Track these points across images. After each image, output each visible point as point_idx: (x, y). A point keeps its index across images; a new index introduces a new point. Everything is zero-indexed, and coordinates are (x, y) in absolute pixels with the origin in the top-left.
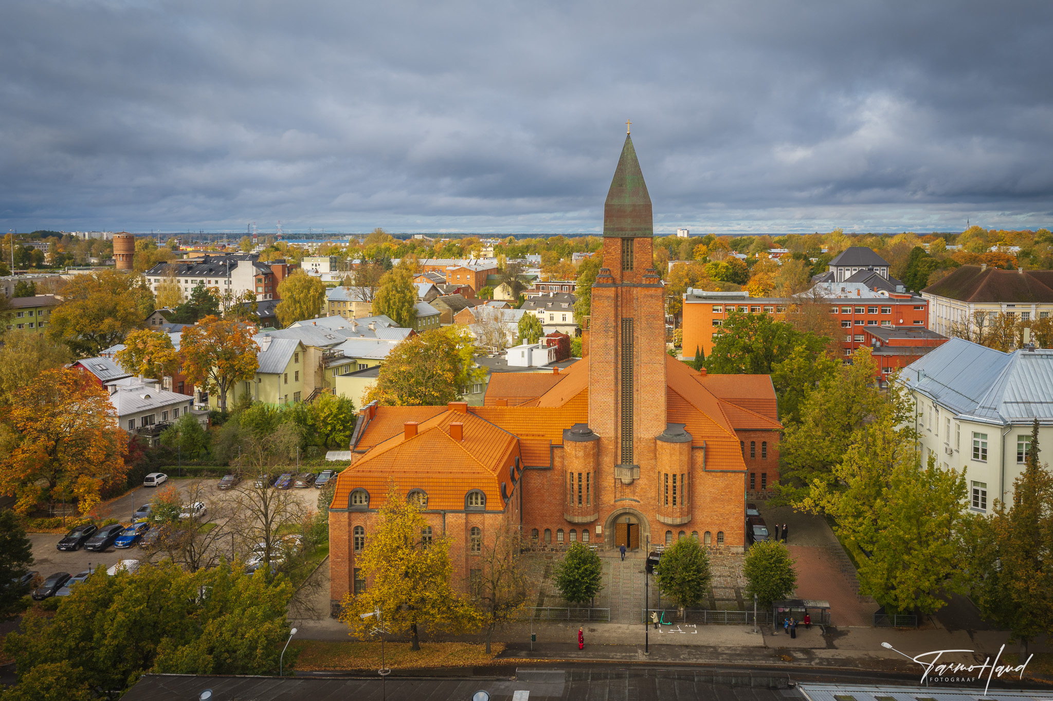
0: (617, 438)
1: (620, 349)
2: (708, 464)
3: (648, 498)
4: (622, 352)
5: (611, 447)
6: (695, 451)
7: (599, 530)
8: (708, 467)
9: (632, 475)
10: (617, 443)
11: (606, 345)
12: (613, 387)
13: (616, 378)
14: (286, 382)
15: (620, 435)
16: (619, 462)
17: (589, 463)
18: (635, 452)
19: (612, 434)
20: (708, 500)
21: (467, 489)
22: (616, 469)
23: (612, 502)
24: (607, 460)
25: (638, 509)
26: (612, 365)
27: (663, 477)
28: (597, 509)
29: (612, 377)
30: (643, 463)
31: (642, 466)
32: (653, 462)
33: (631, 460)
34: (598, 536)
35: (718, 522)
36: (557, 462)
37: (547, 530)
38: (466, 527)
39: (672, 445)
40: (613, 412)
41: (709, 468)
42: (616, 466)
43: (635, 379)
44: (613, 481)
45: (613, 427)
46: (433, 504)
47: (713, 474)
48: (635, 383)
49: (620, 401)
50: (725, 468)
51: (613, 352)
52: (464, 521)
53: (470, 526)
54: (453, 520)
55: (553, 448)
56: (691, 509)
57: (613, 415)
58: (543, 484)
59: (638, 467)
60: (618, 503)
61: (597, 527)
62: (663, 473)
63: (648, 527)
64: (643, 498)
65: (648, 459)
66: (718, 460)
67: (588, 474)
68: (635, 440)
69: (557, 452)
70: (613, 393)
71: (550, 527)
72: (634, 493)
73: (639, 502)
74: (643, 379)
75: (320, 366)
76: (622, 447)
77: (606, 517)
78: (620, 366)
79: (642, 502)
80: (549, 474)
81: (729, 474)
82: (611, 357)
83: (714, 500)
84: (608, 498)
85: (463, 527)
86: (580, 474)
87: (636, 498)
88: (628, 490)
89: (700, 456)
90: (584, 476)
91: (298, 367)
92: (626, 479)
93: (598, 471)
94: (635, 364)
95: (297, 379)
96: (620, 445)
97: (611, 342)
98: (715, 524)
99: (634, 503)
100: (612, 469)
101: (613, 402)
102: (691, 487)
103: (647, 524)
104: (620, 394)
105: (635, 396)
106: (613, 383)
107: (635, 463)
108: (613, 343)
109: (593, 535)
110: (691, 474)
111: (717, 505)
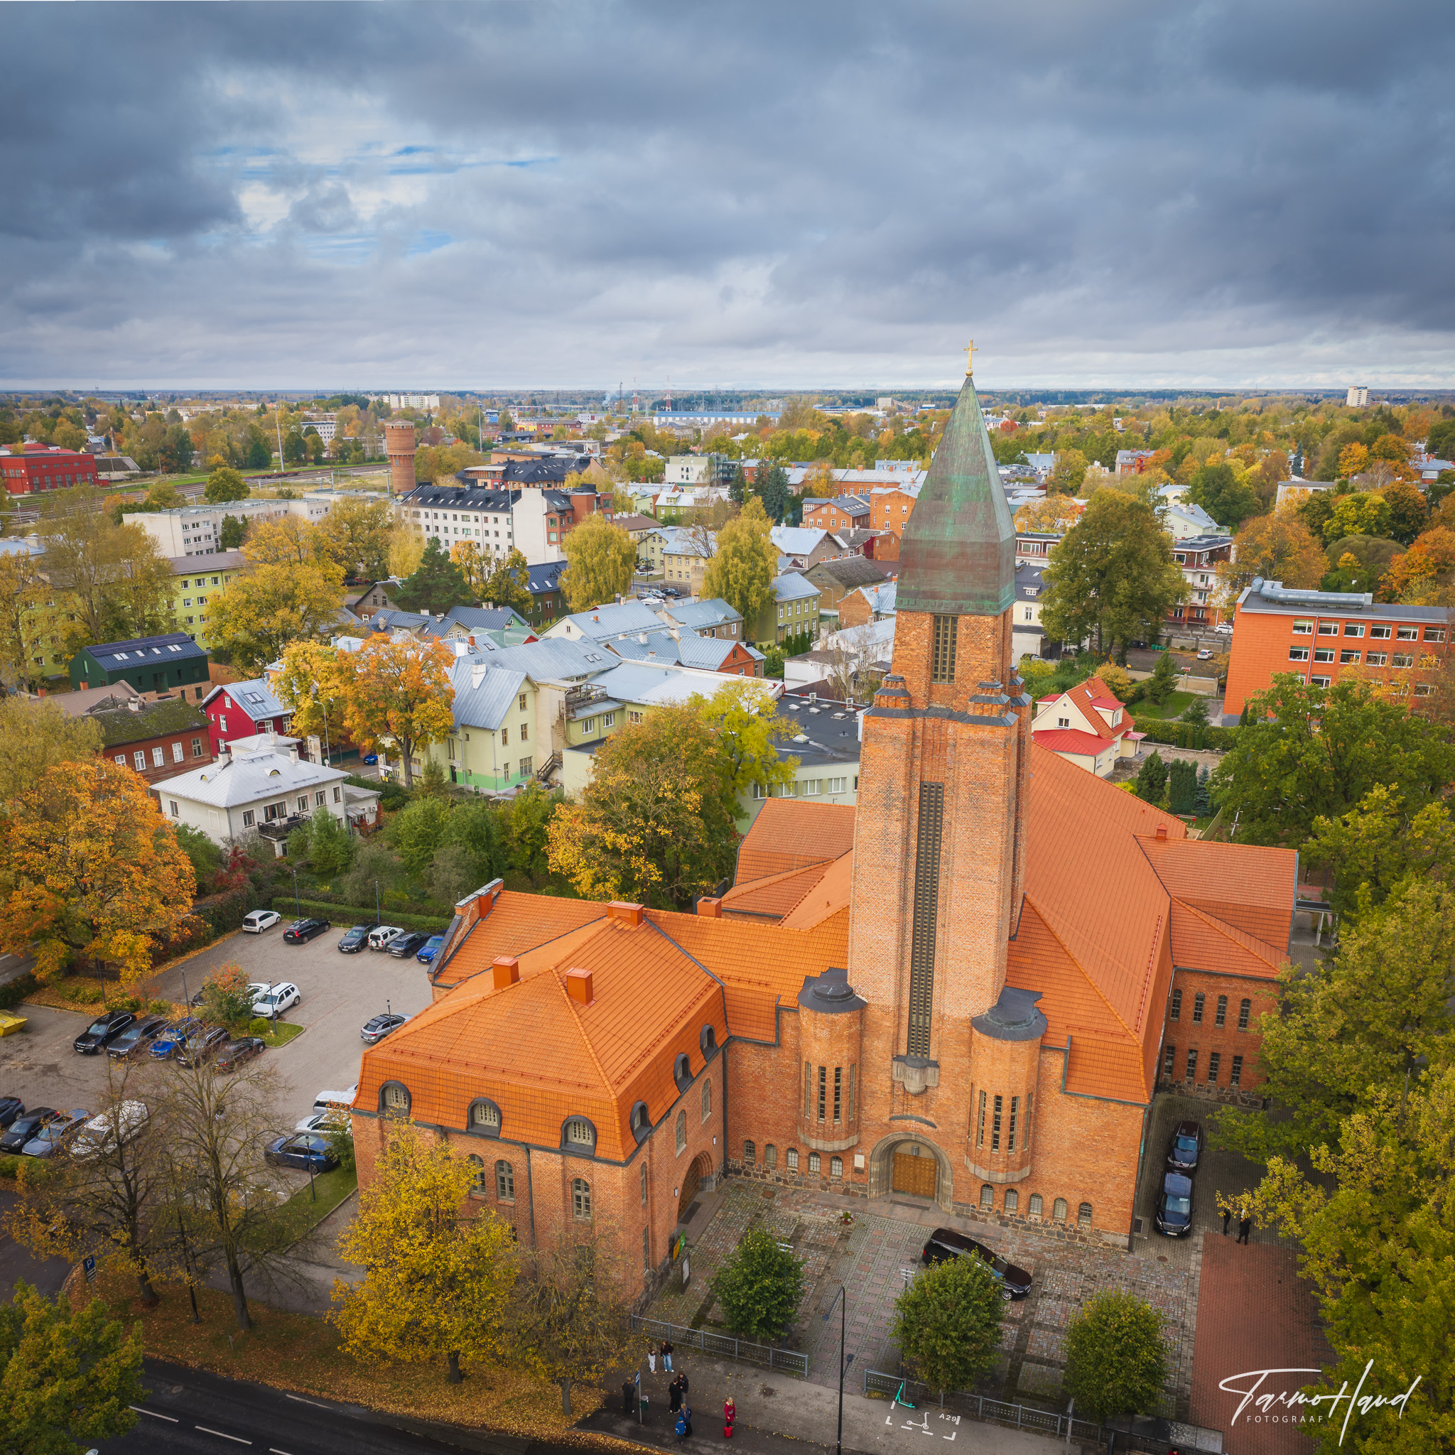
0: (899, 1008)
1: (914, 842)
2: (1073, 1080)
3: (952, 1124)
4: (918, 848)
5: (888, 1023)
6: (1048, 1054)
7: (859, 1161)
8: (1070, 1086)
9: (923, 1079)
10: (900, 1017)
11: (885, 833)
12: (894, 915)
13: (904, 898)
14: (505, 741)
15: (906, 1003)
16: (903, 1051)
17: (840, 1051)
18: (934, 1038)
19: (889, 1000)
20: (1067, 1144)
21: (566, 1113)
22: (895, 1063)
23: (886, 1120)
24: (879, 1047)
25: (932, 1138)
26: (896, 873)
27: (977, 1096)
28: (855, 1127)
29: (894, 897)
30: (946, 1061)
31: (942, 1065)
32: (965, 1061)
33: (925, 1049)
34: (857, 1171)
35: (1081, 1186)
36: (788, 1036)
37: (770, 1145)
38: (564, 1176)
39: (997, 1043)
40: (893, 962)
41: (1073, 1088)
42: (897, 1058)
43: (940, 902)
44: (889, 1083)
45: (892, 988)
46: (509, 1128)
47: (1081, 1100)
48: (939, 911)
49: (909, 942)
50: (1104, 1093)
51: (898, 849)
52: (560, 1167)
53: (570, 1176)
54: (541, 1162)
55: (779, 1011)
56: (1031, 1157)
57: (892, 967)
58: (764, 1070)
59: (936, 1065)
60: (897, 1123)
61: (857, 1157)
62: (978, 1088)
63: (949, 1171)
64: (942, 1121)
65: (955, 1056)
66: (1094, 1077)
67: (838, 1069)
68: (935, 1016)
69: (788, 1018)
70: (895, 927)
71: (774, 1142)
72: (927, 1109)
73: (934, 1126)
74: (954, 906)
75: (561, 716)
76: (910, 1025)
77: (874, 1141)
78: (912, 876)
79: (940, 1128)
80: (774, 1054)
81: (1112, 1106)
82: (895, 859)
83: (1078, 1146)
84: (877, 1111)
85: (559, 1177)
86: (823, 1069)
87: (930, 1119)
88: (915, 1103)
89: (1056, 1064)
90: (830, 1073)
91: (524, 717)
92: (914, 1086)
93: (859, 1063)
94: (942, 875)
95: (524, 736)
96: (905, 1021)
97: (897, 828)
98: (1077, 1188)
99: (925, 1128)
100: (888, 1063)
101: (894, 942)
102: (1034, 1118)
103: (948, 1166)
104: (910, 927)
105: (939, 935)
106: (896, 908)
107: (933, 1057)
108: (899, 831)
109: (849, 1168)
110: (1035, 1097)
111: (1083, 1156)
